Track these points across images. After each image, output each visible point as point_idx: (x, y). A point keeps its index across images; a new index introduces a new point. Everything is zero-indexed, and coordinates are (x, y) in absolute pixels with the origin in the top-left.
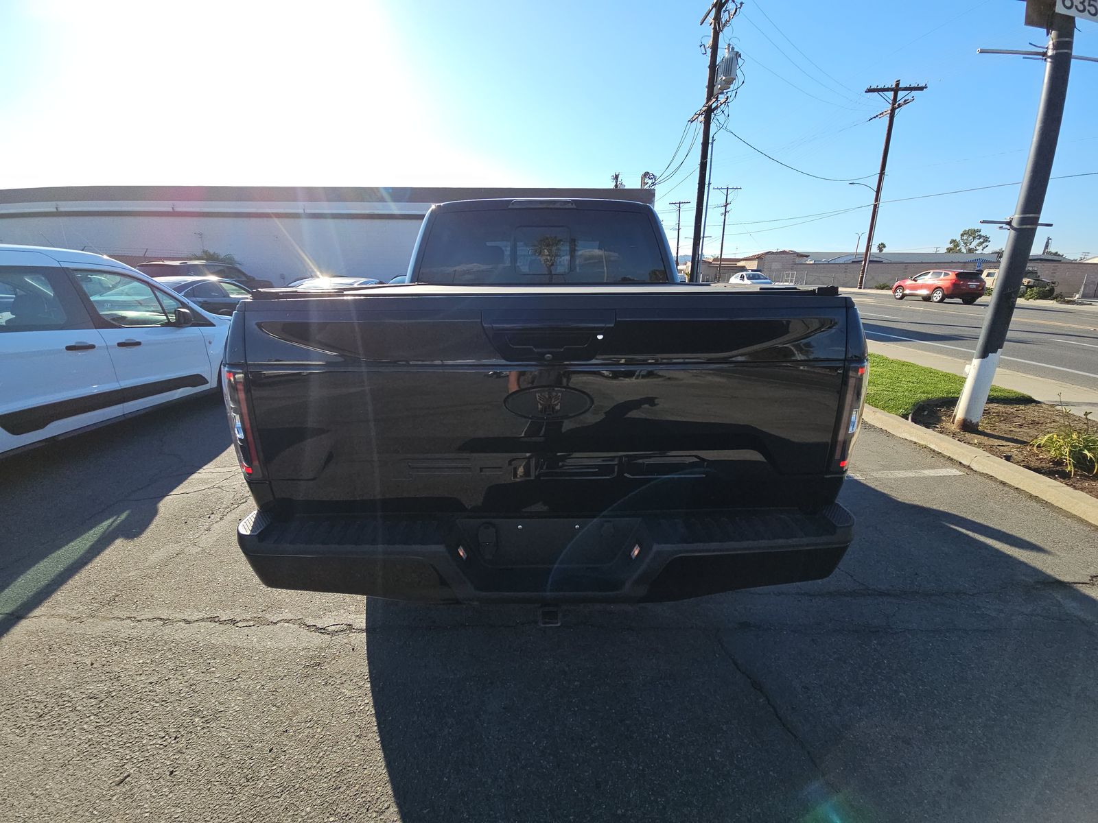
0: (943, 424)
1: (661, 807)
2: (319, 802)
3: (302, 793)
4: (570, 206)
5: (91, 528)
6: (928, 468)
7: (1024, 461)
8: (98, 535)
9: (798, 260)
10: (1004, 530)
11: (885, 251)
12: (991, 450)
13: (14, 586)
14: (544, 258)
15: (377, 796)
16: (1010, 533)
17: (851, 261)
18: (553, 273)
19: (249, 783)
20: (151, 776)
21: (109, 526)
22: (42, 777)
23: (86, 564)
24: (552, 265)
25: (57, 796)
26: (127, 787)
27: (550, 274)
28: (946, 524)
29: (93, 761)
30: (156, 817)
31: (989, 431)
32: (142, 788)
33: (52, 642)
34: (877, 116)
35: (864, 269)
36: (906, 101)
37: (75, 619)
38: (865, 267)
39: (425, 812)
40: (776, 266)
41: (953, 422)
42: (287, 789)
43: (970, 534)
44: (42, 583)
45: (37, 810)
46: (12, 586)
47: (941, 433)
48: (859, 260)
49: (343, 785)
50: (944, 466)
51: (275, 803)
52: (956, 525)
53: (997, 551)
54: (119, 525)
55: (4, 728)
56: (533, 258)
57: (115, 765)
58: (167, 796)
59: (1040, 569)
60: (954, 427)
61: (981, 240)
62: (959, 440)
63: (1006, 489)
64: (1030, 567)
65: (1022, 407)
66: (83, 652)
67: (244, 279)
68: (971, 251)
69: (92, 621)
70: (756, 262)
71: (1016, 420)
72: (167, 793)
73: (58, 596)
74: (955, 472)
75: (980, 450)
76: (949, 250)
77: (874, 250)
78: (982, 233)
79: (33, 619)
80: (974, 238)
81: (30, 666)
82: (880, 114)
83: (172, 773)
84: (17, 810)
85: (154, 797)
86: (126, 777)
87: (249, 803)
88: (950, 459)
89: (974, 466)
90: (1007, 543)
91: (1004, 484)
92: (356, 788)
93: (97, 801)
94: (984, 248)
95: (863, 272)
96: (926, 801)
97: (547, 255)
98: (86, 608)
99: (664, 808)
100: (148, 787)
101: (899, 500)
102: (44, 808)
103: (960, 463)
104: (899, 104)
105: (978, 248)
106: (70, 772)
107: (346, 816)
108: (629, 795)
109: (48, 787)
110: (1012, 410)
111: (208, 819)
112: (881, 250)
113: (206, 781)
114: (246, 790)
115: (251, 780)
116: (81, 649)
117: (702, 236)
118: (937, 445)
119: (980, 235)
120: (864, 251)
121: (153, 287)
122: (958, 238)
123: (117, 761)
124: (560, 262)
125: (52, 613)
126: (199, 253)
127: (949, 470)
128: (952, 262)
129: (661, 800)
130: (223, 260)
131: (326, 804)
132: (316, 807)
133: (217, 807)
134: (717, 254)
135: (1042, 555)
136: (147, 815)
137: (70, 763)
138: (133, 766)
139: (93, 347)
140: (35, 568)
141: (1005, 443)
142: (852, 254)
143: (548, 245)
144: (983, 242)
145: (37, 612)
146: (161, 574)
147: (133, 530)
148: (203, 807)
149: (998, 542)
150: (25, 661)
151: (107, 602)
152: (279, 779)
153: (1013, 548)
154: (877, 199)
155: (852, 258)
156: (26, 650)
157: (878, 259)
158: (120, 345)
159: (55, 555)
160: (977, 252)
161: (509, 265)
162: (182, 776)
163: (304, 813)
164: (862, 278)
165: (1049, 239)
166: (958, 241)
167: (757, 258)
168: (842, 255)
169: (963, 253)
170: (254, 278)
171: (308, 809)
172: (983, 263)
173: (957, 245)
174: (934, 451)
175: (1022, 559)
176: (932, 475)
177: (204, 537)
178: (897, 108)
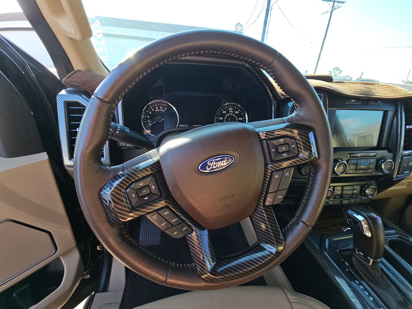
34: (325, 13)
36: (338, 7)
78: (340, 69)
80: (337, 70)
82: (327, 12)
94: (340, 74)
104: (335, 8)
105: (338, 74)
122: (332, 70)
144: (340, 72)
154: (321, 51)
178: (334, 10)
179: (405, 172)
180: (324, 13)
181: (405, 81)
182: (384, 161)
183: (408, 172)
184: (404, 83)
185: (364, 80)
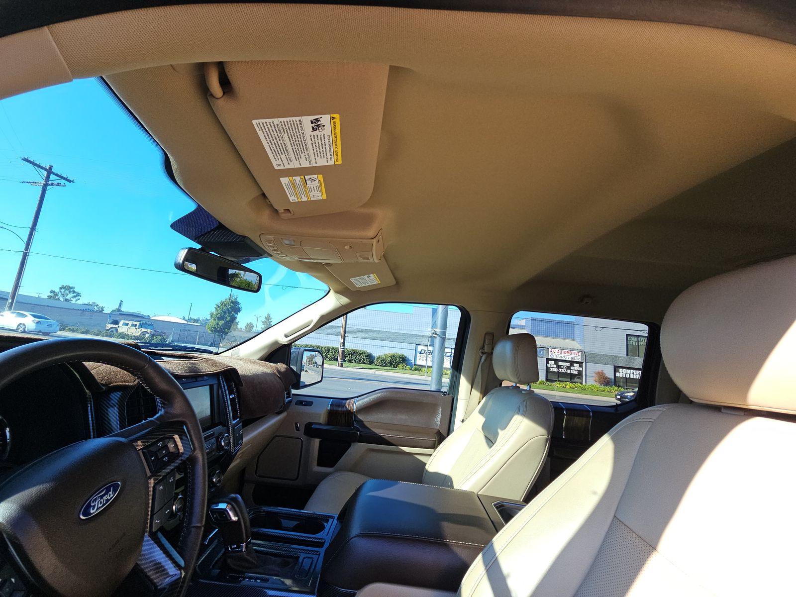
34: (30, 182)
36: (58, 184)
38: (12, 304)
61: (75, 294)
68: (66, 300)
76: (50, 297)
78: (75, 290)
80: (70, 292)
82: (33, 183)
94: (77, 300)
105: (72, 299)
119: (74, 291)
144: (76, 296)
154: (27, 248)
160: (71, 302)
165: (121, 301)
173: (56, 295)
178: (50, 185)
179: (239, 443)
180: (28, 182)
181: (187, 319)
182: (223, 438)
183: (241, 441)
184: (186, 320)
185: (127, 313)
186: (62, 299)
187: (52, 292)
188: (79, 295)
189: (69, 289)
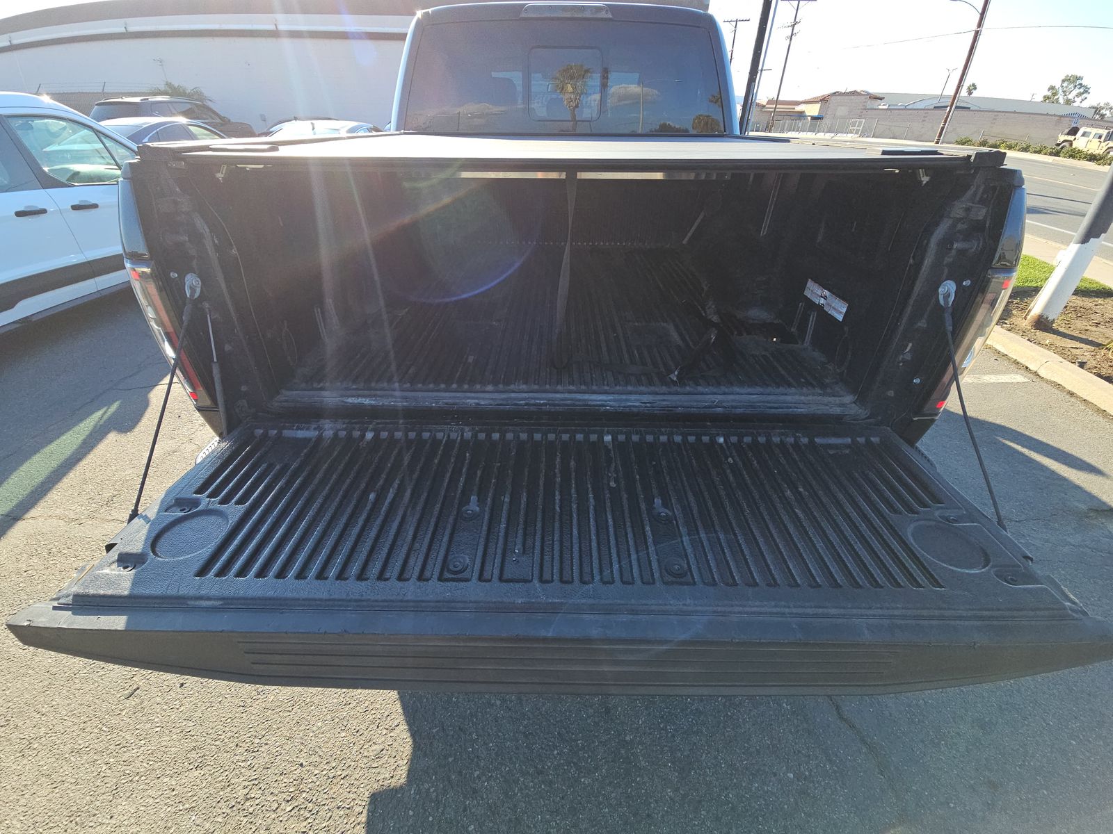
0: (1013, 320)
1: (670, 735)
2: (329, 717)
3: (312, 708)
4: (603, 15)
5: (81, 420)
6: (990, 373)
7: (1096, 367)
8: (90, 428)
9: (871, 104)
10: (1064, 448)
11: (975, 94)
12: (1062, 353)
13: (8, 484)
14: (567, 96)
15: (387, 713)
16: (1070, 452)
17: (933, 106)
18: (577, 119)
19: (260, 696)
20: (161, 688)
21: (101, 418)
22: (48, 692)
23: (79, 460)
24: (577, 106)
25: (65, 713)
26: (138, 701)
27: (574, 119)
28: (1001, 439)
29: (100, 674)
30: (167, 732)
31: (1062, 330)
32: (152, 701)
33: (52, 546)
35: (947, 117)
37: (73, 520)
38: (948, 115)
39: (434, 731)
40: (841, 111)
41: (1025, 318)
42: (298, 704)
43: (1026, 451)
44: (36, 480)
45: (43, 729)
46: (5, 484)
47: (1009, 330)
48: (943, 105)
49: (352, 702)
50: (1007, 372)
51: (286, 717)
52: (1011, 441)
53: (1053, 472)
54: (110, 418)
55: (7, 641)
56: (554, 96)
57: (123, 677)
58: (178, 709)
59: (1096, 495)
60: (1025, 324)
61: (1082, 90)
62: (1028, 340)
63: (1073, 400)
64: (1086, 492)
65: (1100, 301)
66: (84, 557)
67: (218, 121)
68: (1068, 102)
69: (90, 522)
70: (817, 106)
71: (1093, 316)
72: (178, 707)
73: (54, 495)
74: (1019, 378)
75: (1050, 353)
76: (1047, 98)
77: (964, 92)
78: (1084, 82)
79: (30, 521)
81: (30, 572)
83: (182, 685)
84: (22, 731)
85: (165, 710)
86: (135, 690)
87: (261, 716)
88: (1016, 363)
89: (1042, 373)
90: (1065, 463)
91: (1072, 394)
92: (366, 705)
93: (106, 717)
94: (1083, 100)
95: (945, 122)
96: (943, 742)
97: (571, 93)
98: (83, 508)
99: (673, 736)
100: (158, 699)
101: (952, 410)
102: (51, 727)
103: (1027, 368)
105: (1076, 99)
106: (77, 686)
107: (357, 732)
108: (639, 722)
109: (54, 703)
110: (1090, 305)
111: (220, 733)
112: (970, 93)
113: (217, 694)
114: (257, 703)
115: (262, 694)
116: (82, 553)
117: (760, 68)
118: (1004, 346)
119: (1081, 84)
120: (952, 93)
121: (98, 133)
122: (1058, 85)
123: (126, 673)
124: (586, 102)
125: (49, 514)
126: (162, 88)
127: (1012, 376)
128: (1047, 114)
129: (670, 728)
130: (189, 96)
131: (337, 720)
132: (327, 722)
133: (229, 720)
134: (774, 95)
135: (1099, 479)
136: (158, 729)
137: (77, 676)
138: (142, 678)
139: (44, 211)
140: (27, 464)
141: (1078, 345)
142: (935, 97)
143: (572, 78)
144: (1083, 93)
145: (34, 512)
146: (159, 473)
147: (125, 422)
148: (214, 720)
149: (1055, 463)
150: (24, 567)
151: (105, 503)
152: (289, 693)
153: (1070, 470)
154: (980, 24)
155: (935, 103)
156: (25, 555)
157: (965, 105)
158: (75, 208)
159: (47, 450)
160: (1075, 104)
161: (522, 106)
162: (192, 689)
163: (315, 728)
164: (943, 128)
166: (1057, 87)
167: (821, 101)
168: (923, 98)
169: (1060, 103)
170: (229, 120)
171: (320, 724)
172: (1081, 118)
173: (1055, 94)
174: (999, 352)
175: (1078, 482)
176: (992, 381)
177: (199, 433)
186: (1061, 101)
187: (1052, 88)
188: (1087, 91)
189: (1073, 80)
